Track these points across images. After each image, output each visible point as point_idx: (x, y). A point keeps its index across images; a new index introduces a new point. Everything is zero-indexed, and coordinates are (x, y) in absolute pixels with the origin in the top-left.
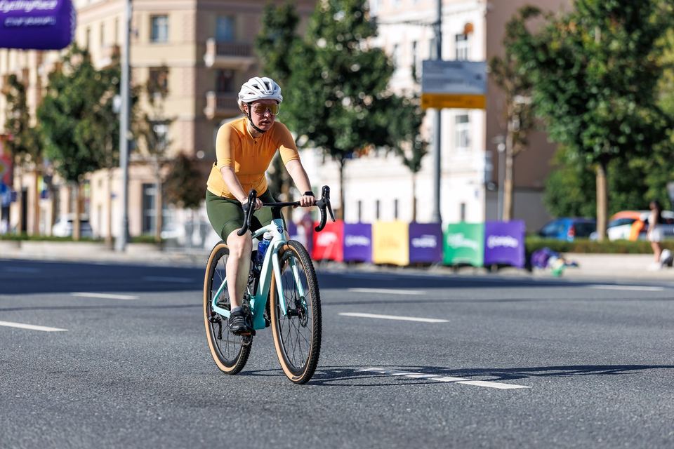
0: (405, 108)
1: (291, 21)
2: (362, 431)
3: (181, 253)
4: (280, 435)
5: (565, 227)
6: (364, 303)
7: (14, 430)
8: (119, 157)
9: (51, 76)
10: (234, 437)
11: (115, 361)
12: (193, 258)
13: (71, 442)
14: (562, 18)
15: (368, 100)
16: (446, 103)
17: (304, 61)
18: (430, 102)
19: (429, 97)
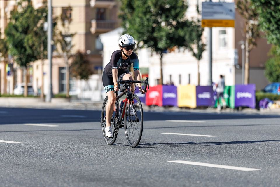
0: (194, 27)
3: (80, 102)
5: (276, 87)
6: (174, 127)
8: (47, 54)
9: (12, 12)
11: (48, 158)
12: (86, 105)
15: (174, 23)
16: (214, 24)
17: (141, 3)
18: (206, 24)
19: (206, 21)
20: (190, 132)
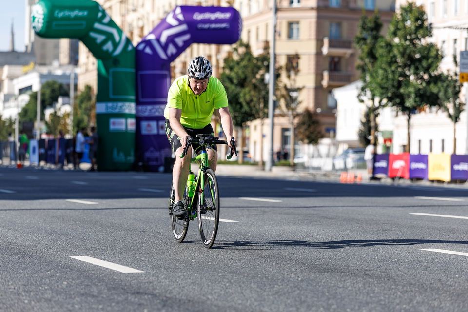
0: (450, 81)
1: (377, 27)
2: (428, 289)
3: (307, 172)
4: (376, 291)
6: (425, 206)
7: (208, 286)
8: (268, 111)
9: (226, 60)
10: (347, 292)
12: (314, 175)
13: (244, 294)
15: (426, 77)
17: (386, 51)
18: (465, 77)
19: (464, 75)
20: (446, 212)
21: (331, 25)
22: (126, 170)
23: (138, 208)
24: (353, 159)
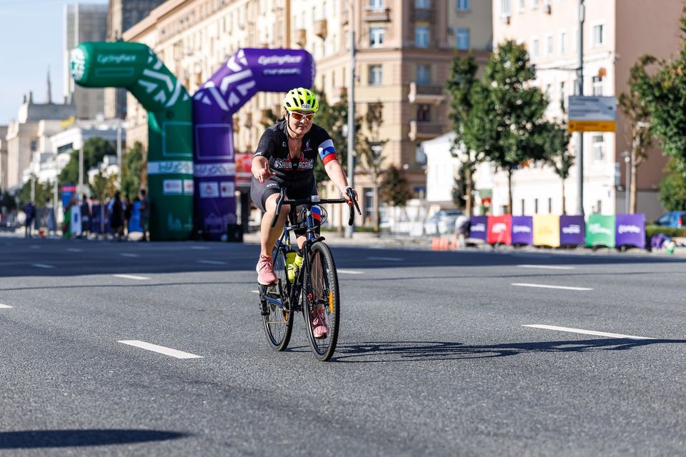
0: (557, 131)
1: (472, 69)
2: (533, 372)
3: (394, 239)
4: (473, 375)
5: (675, 218)
6: (529, 276)
7: (278, 372)
10: (439, 377)
11: (350, 320)
12: (401, 242)
13: (320, 381)
14: (672, 64)
15: (529, 126)
16: (586, 128)
17: (482, 97)
18: (575, 127)
19: (574, 124)
20: (553, 282)
21: (418, 68)
22: (183, 239)
23: (196, 283)
24: (446, 222)
